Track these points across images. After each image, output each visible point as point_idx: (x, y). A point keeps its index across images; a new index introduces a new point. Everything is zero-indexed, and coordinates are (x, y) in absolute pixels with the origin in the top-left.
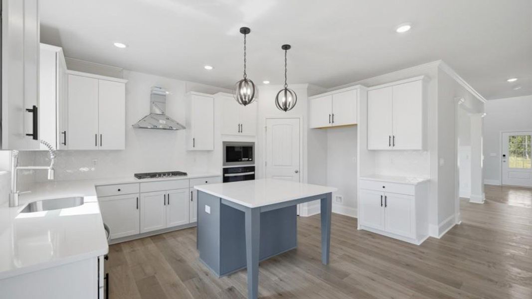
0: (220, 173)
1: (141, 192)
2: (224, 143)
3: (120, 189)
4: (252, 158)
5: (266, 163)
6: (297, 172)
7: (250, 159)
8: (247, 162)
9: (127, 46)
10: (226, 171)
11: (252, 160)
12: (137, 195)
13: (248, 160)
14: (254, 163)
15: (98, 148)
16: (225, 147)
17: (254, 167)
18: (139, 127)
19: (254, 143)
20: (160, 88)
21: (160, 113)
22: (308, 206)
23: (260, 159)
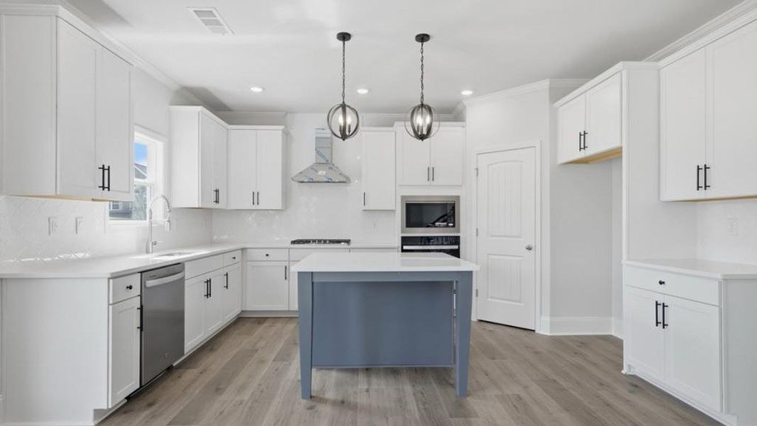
0: (398, 243)
1: (291, 259)
2: (403, 197)
3: (270, 254)
4: (454, 223)
5: (477, 230)
6: (529, 249)
7: (451, 225)
8: (446, 229)
9: (264, 89)
10: (405, 241)
11: (454, 226)
12: (286, 264)
13: (447, 226)
14: (459, 231)
15: (255, 207)
16: (405, 205)
17: (458, 238)
18: (298, 181)
19: (458, 197)
20: (323, 129)
21: (325, 162)
22: (551, 316)
23: (467, 227)
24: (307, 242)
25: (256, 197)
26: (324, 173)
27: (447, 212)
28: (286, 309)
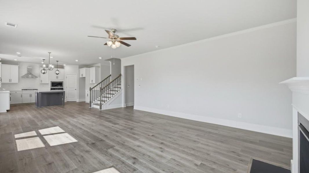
0: (50, 89)
1: (24, 93)
2: (51, 81)
3: (16, 92)
4: (62, 86)
5: (67, 87)
6: (75, 89)
8: (60, 87)
12: (21, 94)
15: (10, 82)
16: (51, 83)
17: (63, 88)
18: (23, 77)
19: (63, 82)
20: (30, 67)
21: (30, 73)
22: (79, 99)
23: (65, 86)
24: (27, 90)
25: (10, 80)
26: (31, 76)
27: (60, 84)
28: (21, 103)
